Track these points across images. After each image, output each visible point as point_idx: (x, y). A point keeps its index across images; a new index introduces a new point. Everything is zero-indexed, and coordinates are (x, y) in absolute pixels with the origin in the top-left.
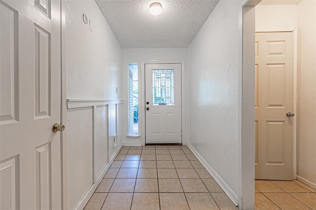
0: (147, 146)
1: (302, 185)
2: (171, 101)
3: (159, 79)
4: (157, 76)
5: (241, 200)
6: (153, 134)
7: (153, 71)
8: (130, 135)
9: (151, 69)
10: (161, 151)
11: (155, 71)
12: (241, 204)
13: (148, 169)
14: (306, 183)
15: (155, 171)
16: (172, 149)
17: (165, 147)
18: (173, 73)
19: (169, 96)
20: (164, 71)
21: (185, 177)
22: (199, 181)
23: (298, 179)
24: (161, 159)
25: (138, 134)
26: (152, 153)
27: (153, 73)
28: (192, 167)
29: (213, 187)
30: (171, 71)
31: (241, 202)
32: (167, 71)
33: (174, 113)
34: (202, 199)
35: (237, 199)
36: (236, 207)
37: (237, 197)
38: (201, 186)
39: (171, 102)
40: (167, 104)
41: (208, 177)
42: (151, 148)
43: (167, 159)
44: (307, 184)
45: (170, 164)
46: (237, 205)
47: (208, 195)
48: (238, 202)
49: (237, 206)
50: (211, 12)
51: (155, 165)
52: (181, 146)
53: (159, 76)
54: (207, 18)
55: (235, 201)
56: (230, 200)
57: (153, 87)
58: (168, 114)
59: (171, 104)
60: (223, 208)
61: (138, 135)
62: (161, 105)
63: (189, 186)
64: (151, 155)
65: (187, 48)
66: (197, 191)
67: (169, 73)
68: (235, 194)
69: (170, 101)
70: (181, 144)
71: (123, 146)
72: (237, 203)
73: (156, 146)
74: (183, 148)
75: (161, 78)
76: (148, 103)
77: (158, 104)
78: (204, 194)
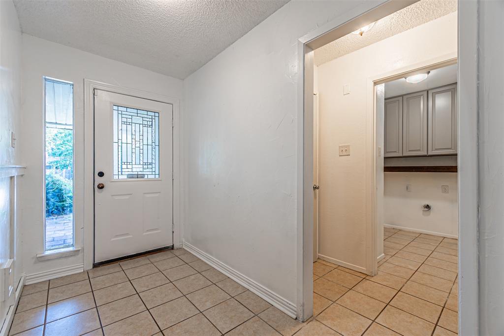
0: (99, 269)
1: (324, 263)
2: (154, 170)
3: (129, 127)
4: (125, 120)
5: (302, 308)
6: (113, 239)
7: (115, 108)
8: (48, 253)
9: (111, 103)
10: (138, 270)
11: (120, 108)
12: (302, 313)
13: (130, 320)
14: (326, 260)
15: (147, 318)
16: (158, 259)
17: (142, 260)
18: (157, 119)
19: (150, 161)
20: (139, 112)
21: (208, 305)
22: (233, 303)
23: (320, 258)
24: (147, 287)
25: (72, 245)
26: (120, 281)
27: (115, 113)
28: (211, 283)
29: (255, 304)
30: (153, 114)
31: (302, 311)
32: (146, 113)
33: (159, 193)
34: (254, 331)
35: (295, 309)
36: (294, 320)
37: (295, 305)
38: (241, 311)
39: (154, 173)
40: (146, 176)
41: (240, 290)
42: (112, 270)
43: (158, 283)
44: (329, 261)
45: (170, 291)
46: (294, 317)
47: (258, 321)
48: (295, 311)
49: (296, 319)
50: (242, 36)
51: (140, 305)
52: (172, 251)
53: (129, 120)
54: (234, 42)
55: (290, 311)
56: (284, 314)
57: (115, 140)
58: (148, 196)
59: (153, 177)
60: (284, 330)
61: (71, 249)
62: (133, 178)
63: (224, 319)
64: (120, 286)
65: (183, 80)
66: (239, 322)
67: (151, 117)
68: (290, 302)
69: (151, 170)
70: (172, 248)
71: (25, 286)
72: (294, 314)
73: (121, 263)
74: (177, 253)
75: (133, 124)
76: (101, 174)
77: (125, 177)
78: (251, 320)
